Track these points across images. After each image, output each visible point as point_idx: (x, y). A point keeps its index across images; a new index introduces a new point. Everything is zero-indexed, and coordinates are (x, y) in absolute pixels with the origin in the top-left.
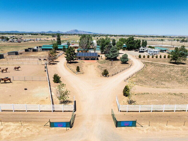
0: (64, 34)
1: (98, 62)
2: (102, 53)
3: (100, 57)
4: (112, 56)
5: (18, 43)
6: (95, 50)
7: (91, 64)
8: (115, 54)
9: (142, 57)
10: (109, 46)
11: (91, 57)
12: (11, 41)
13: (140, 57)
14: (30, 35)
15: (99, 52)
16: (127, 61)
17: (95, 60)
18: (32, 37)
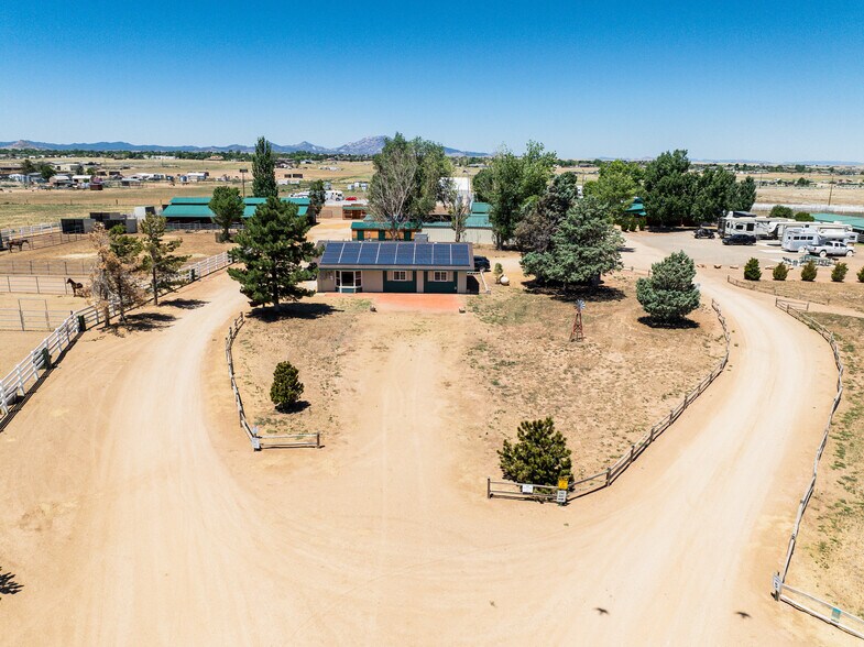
0: (327, 157)
1: (476, 309)
2: (501, 247)
3: (493, 267)
4: (571, 268)
5: (88, 192)
6: (460, 227)
7: (418, 331)
8: (597, 251)
9: (767, 275)
10: (553, 198)
11: (426, 273)
12: (59, 184)
13: (752, 272)
14: (171, 159)
15: (481, 238)
16: (687, 309)
17: (455, 292)
18: (177, 167)
